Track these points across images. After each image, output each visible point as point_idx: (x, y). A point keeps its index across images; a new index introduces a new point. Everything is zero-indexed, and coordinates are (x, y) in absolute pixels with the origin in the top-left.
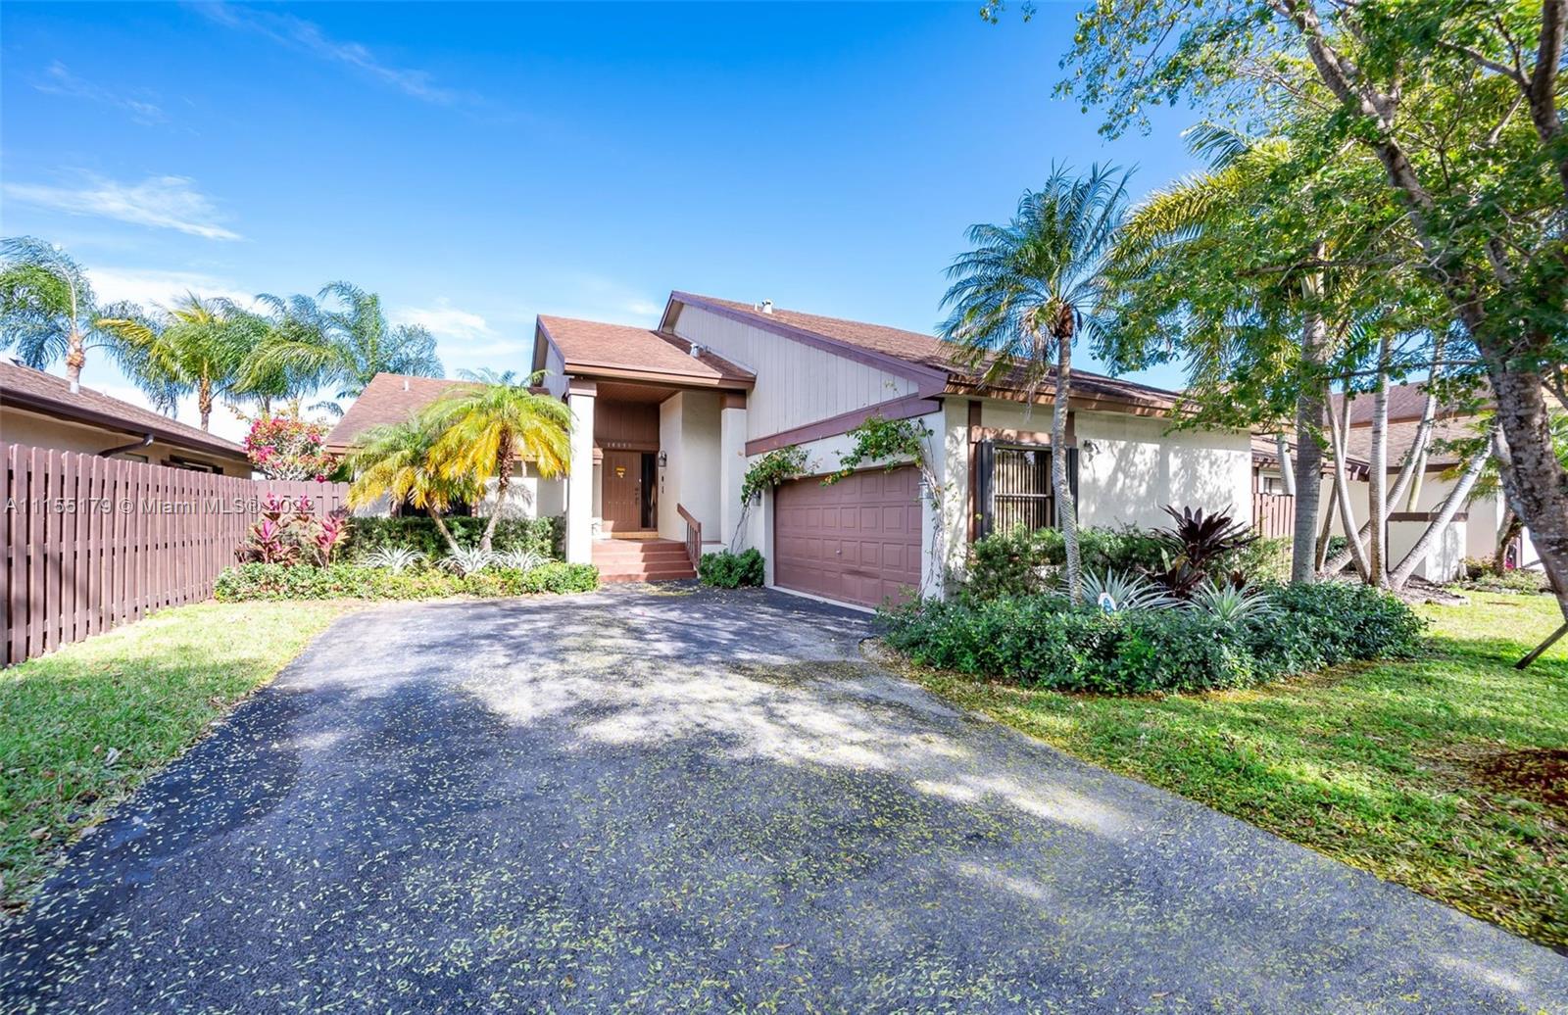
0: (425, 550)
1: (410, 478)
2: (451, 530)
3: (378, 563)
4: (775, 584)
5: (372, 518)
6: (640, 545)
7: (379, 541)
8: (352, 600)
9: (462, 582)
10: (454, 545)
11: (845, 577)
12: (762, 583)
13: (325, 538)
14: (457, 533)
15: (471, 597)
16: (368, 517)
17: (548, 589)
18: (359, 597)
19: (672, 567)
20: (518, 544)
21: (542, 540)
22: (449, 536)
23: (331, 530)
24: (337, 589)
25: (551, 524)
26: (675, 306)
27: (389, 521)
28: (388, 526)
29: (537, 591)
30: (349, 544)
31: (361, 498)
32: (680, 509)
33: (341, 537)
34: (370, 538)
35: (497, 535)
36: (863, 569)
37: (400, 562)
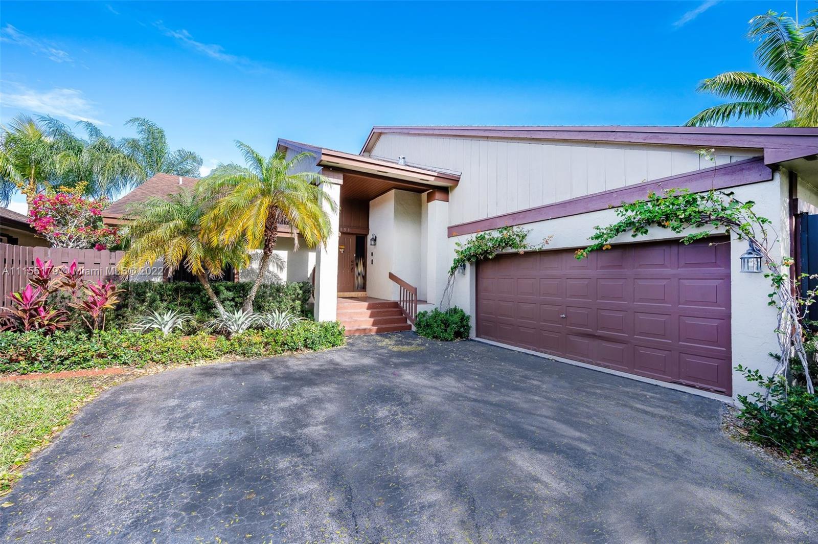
0: (192, 312)
1: (184, 247)
2: (217, 293)
3: (148, 326)
4: (477, 336)
5: (145, 283)
6: (366, 304)
7: (151, 305)
8: (117, 368)
9: (229, 343)
10: (220, 308)
11: (573, 338)
12: (468, 336)
13: (94, 303)
14: (222, 296)
15: (238, 357)
16: (142, 281)
17: (306, 346)
18: (125, 363)
19: (392, 322)
20: (274, 305)
21: (294, 301)
22: (215, 299)
23: (101, 295)
24: (101, 356)
25: (301, 288)
26: (375, 136)
27: (161, 286)
28: (160, 291)
29: (297, 349)
30: (119, 307)
31: (133, 265)
32: (392, 276)
33: (111, 302)
34: (143, 301)
35: (257, 297)
36: (600, 332)
37: (170, 324)
